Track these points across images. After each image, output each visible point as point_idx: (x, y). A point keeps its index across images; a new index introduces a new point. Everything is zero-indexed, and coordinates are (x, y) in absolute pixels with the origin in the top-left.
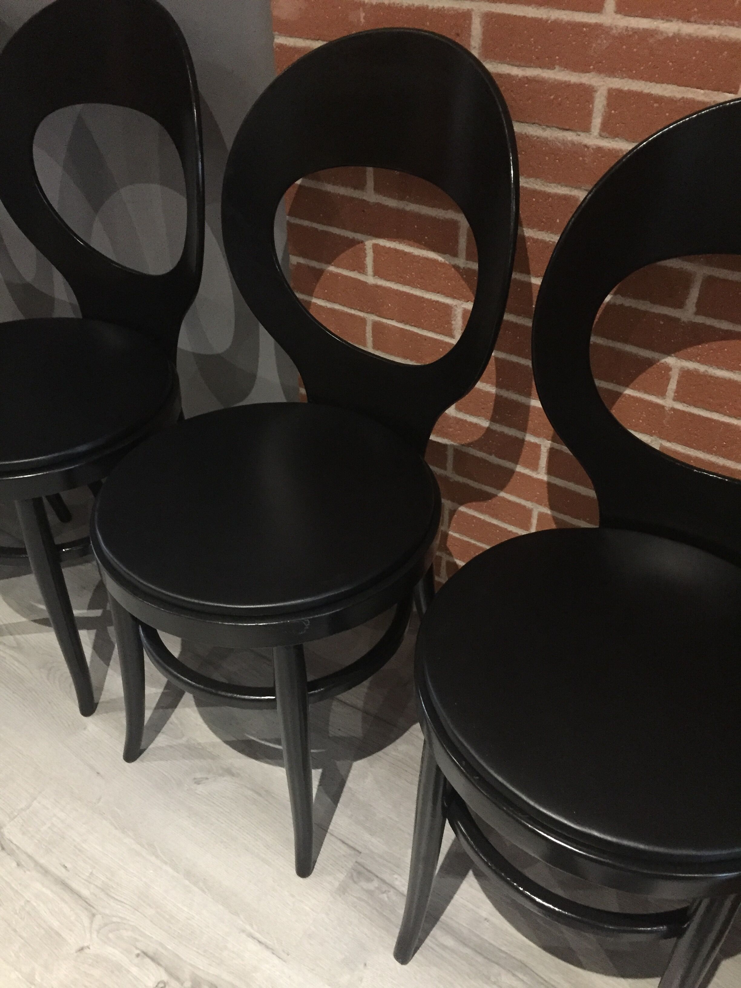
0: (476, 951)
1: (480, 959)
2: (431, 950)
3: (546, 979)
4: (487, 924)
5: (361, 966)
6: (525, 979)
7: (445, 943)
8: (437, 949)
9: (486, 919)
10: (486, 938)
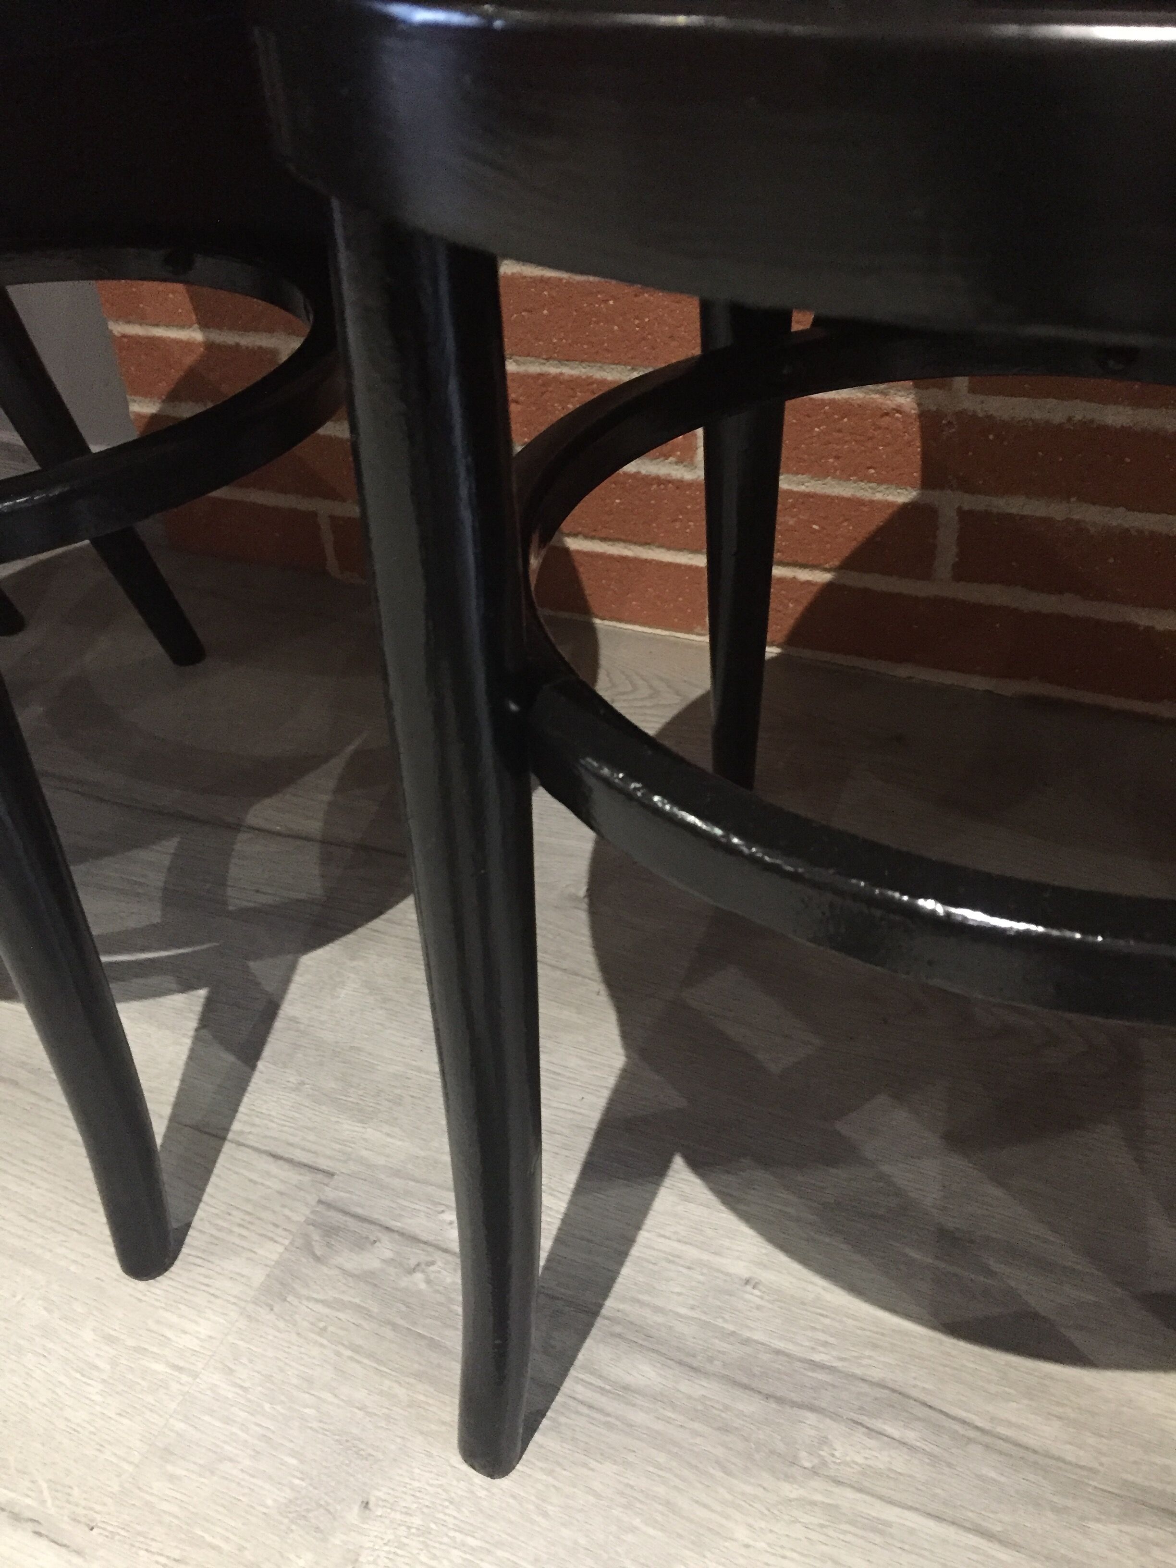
0: (736, 1383)
1: (750, 1405)
2: (585, 1410)
3: (979, 1423)
4: (753, 1296)
5: (353, 1515)
6: (911, 1436)
7: (628, 1379)
8: (603, 1401)
9: (747, 1282)
10: (758, 1336)
